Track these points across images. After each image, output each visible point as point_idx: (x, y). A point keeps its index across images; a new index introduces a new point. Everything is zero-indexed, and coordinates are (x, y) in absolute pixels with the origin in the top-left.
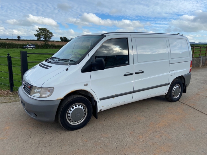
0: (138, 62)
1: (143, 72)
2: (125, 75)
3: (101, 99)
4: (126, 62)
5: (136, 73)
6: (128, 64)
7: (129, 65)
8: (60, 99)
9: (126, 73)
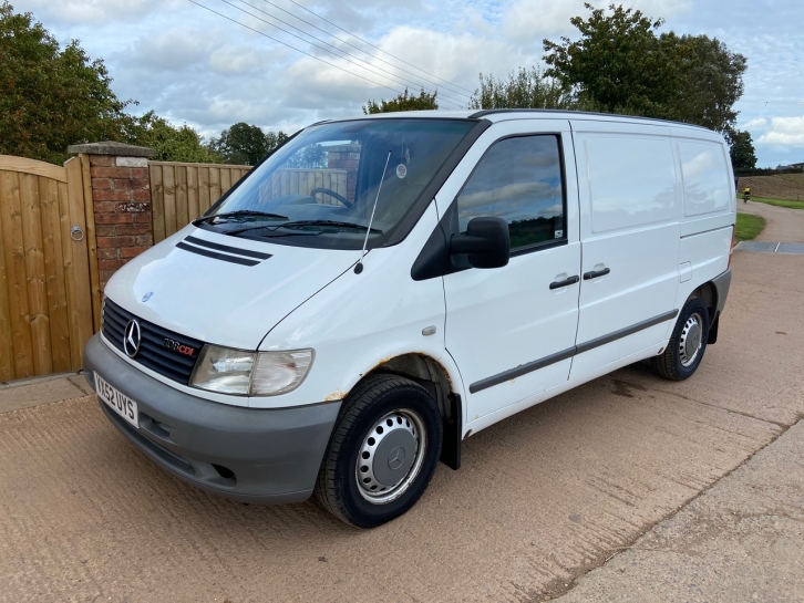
0: (593, 233)
1: (606, 272)
2: (553, 286)
3: (474, 389)
4: (556, 233)
5: (587, 277)
6: (564, 241)
7: (566, 242)
8: (338, 398)
9: (558, 276)
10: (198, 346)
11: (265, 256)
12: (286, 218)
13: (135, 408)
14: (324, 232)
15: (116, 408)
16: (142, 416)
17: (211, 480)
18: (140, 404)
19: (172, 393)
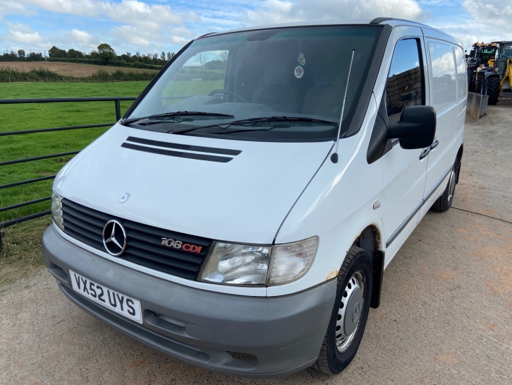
10: (206, 244)
11: (236, 153)
12: (232, 117)
13: (137, 305)
14: (275, 127)
15: (107, 304)
16: (147, 312)
17: (227, 364)
18: (143, 302)
19: (177, 289)
